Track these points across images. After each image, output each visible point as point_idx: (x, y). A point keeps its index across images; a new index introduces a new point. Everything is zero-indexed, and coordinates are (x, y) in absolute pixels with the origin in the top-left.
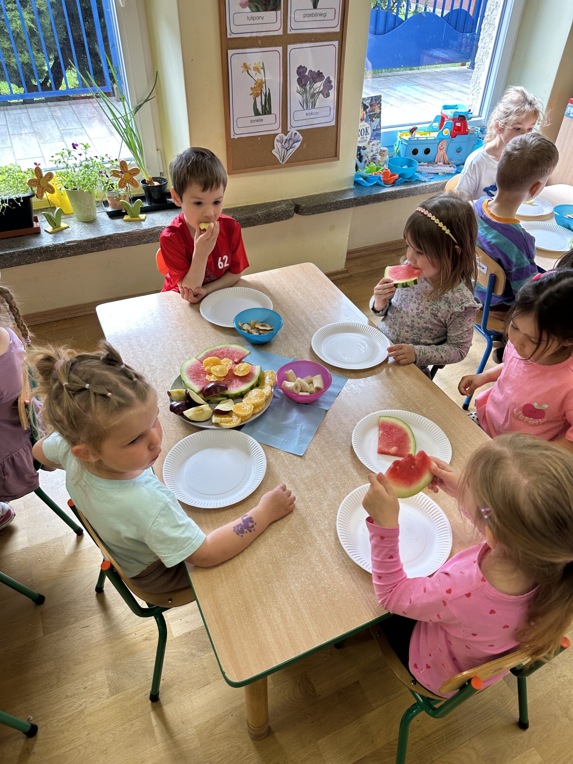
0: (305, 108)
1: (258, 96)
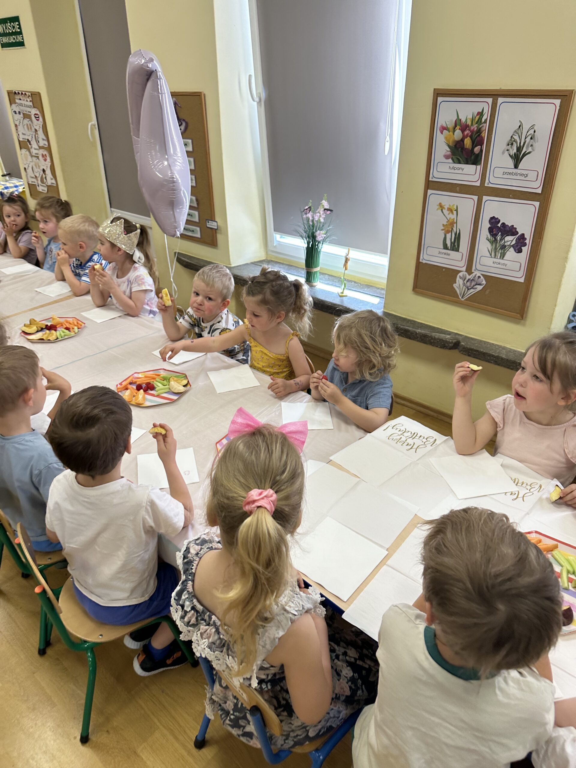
0: (493, 257)
1: (448, 233)
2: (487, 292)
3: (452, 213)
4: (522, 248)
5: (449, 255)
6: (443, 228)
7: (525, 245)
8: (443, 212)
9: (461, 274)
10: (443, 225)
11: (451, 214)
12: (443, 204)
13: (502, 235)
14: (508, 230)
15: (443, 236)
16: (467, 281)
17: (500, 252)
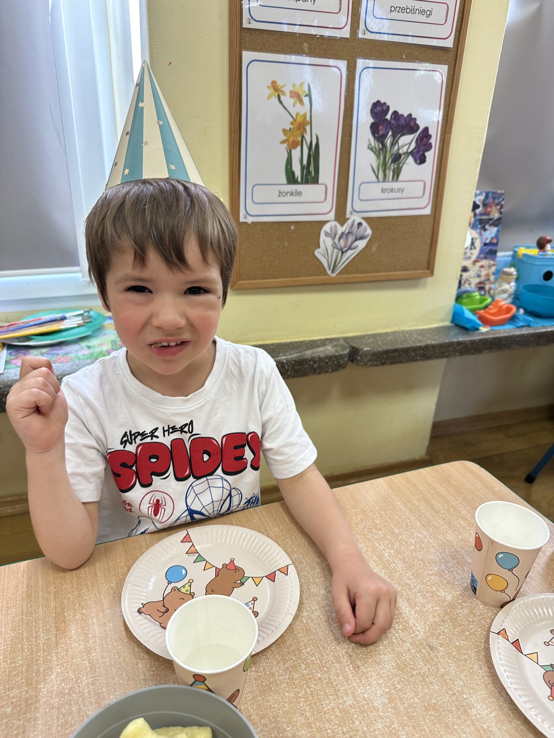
0: (381, 180)
1: (295, 147)
3: (301, 102)
5: (299, 194)
6: (284, 138)
7: (429, 147)
8: (281, 103)
10: (284, 131)
11: (298, 104)
12: (280, 83)
14: (403, 123)
15: (286, 155)
16: (340, 239)
17: (392, 168)
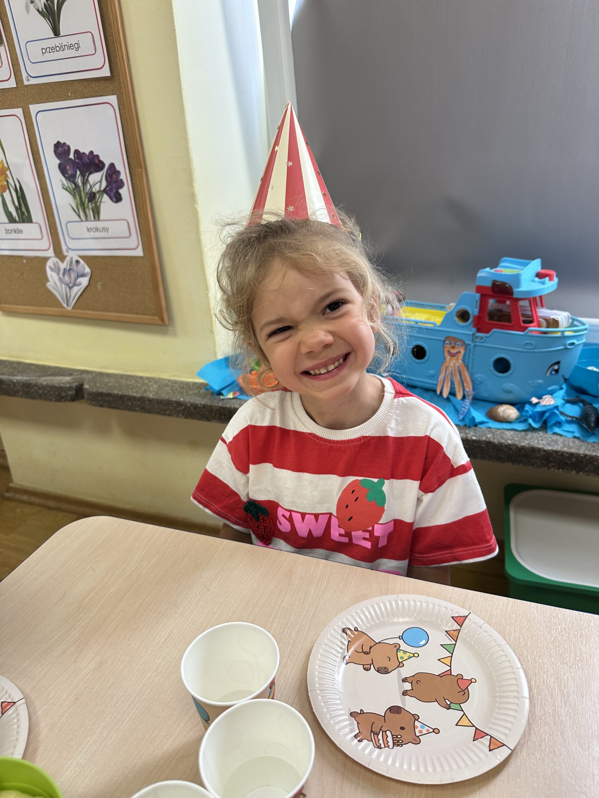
0: (83, 218)
1: (5, 191)
2: (99, 286)
4: (121, 191)
5: (20, 231)
7: (121, 184)
9: (50, 263)
13: (83, 175)
14: (88, 161)
16: (64, 274)
17: (91, 207)
